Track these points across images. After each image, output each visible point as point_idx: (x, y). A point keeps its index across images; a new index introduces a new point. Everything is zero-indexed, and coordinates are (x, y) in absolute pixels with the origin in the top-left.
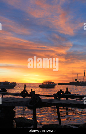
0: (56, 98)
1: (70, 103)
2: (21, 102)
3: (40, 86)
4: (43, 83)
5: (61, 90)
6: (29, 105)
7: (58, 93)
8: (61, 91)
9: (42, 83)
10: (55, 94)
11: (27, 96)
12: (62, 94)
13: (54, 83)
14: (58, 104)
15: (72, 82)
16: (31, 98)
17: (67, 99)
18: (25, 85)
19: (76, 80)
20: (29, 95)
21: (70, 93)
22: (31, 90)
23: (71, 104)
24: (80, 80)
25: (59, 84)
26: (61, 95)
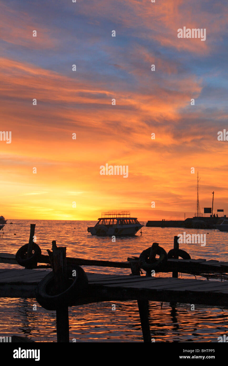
0: (136, 272)
1: (183, 289)
2: (18, 284)
3: (90, 229)
4: (100, 219)
5: (155, 245)
6: (43, 294)
7: (145, 253)
8: (156, 248)
9: (96, 220)
10: (136, 258)
11: (39, 264)
12: (158, 257)
13: (135, 219)
14: (143, 291)
15: (195, 218)
16: (50, 270)
17: (175, 275)
18: (33, 226)
19: (208, 210)
20: (44, 259)
21: (185, 255)
22: (54, 243)
23: (187, 292)
24: (222, 211)
25: (151, 224)
26: (156, 260)
